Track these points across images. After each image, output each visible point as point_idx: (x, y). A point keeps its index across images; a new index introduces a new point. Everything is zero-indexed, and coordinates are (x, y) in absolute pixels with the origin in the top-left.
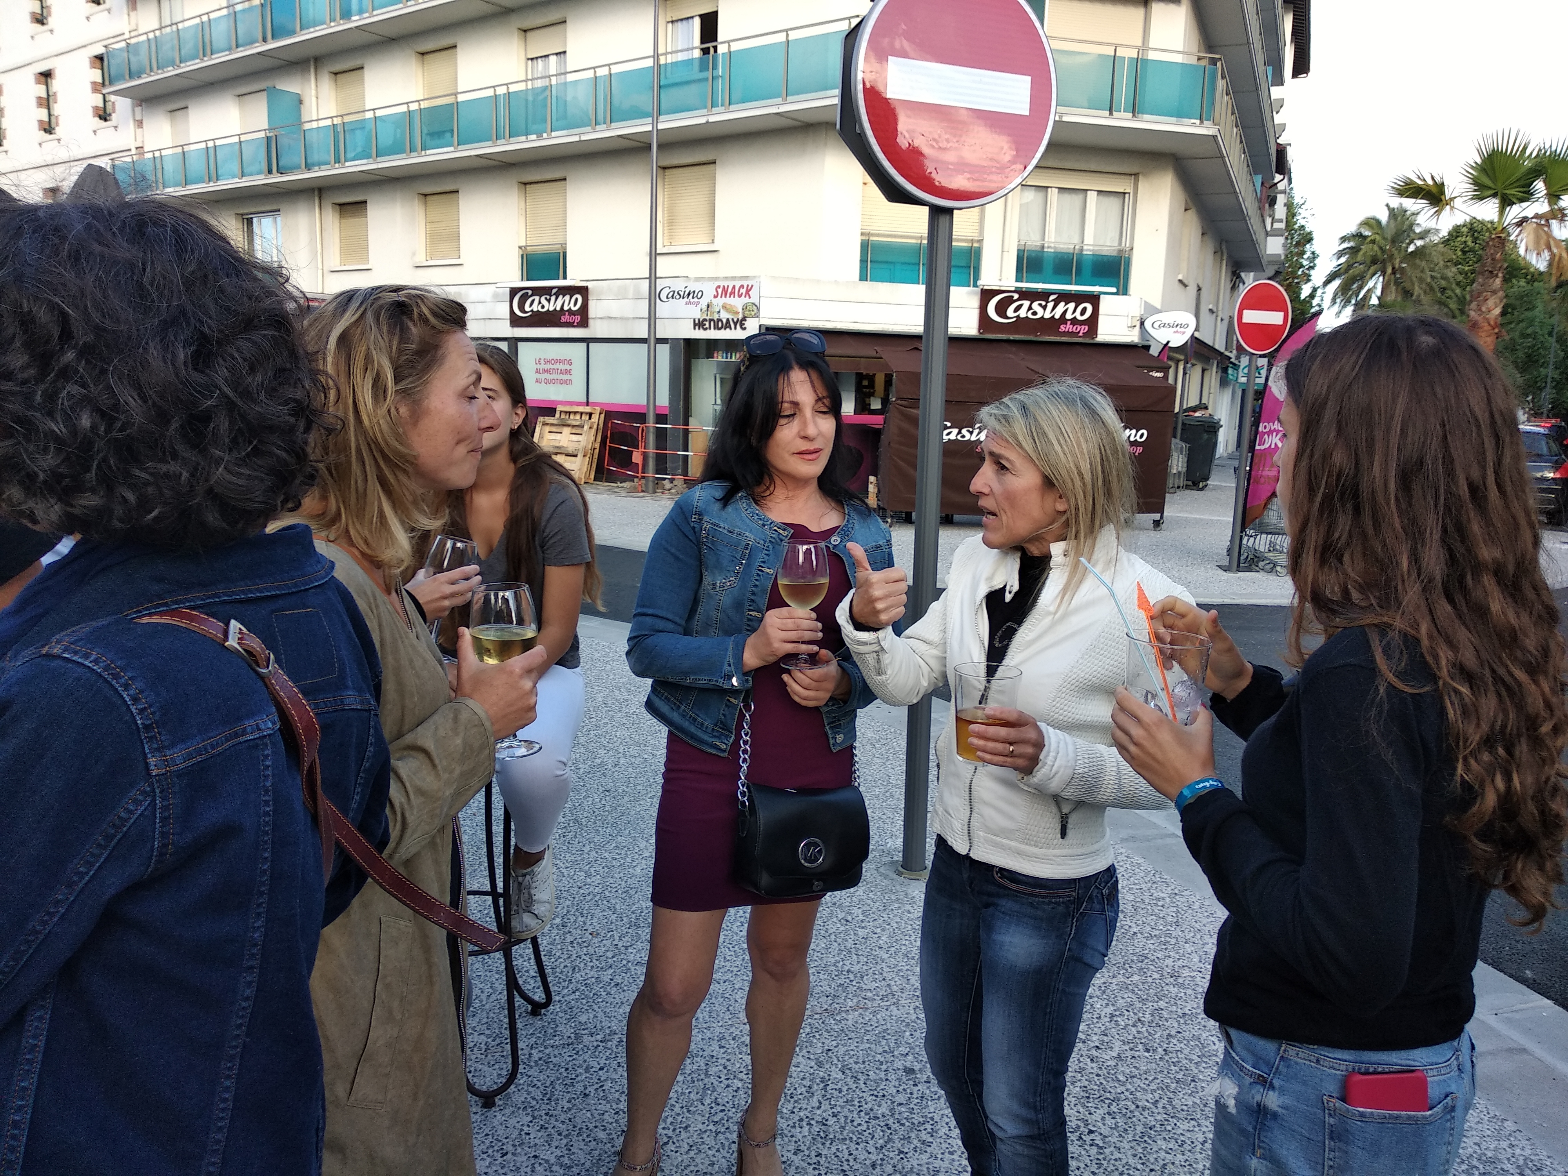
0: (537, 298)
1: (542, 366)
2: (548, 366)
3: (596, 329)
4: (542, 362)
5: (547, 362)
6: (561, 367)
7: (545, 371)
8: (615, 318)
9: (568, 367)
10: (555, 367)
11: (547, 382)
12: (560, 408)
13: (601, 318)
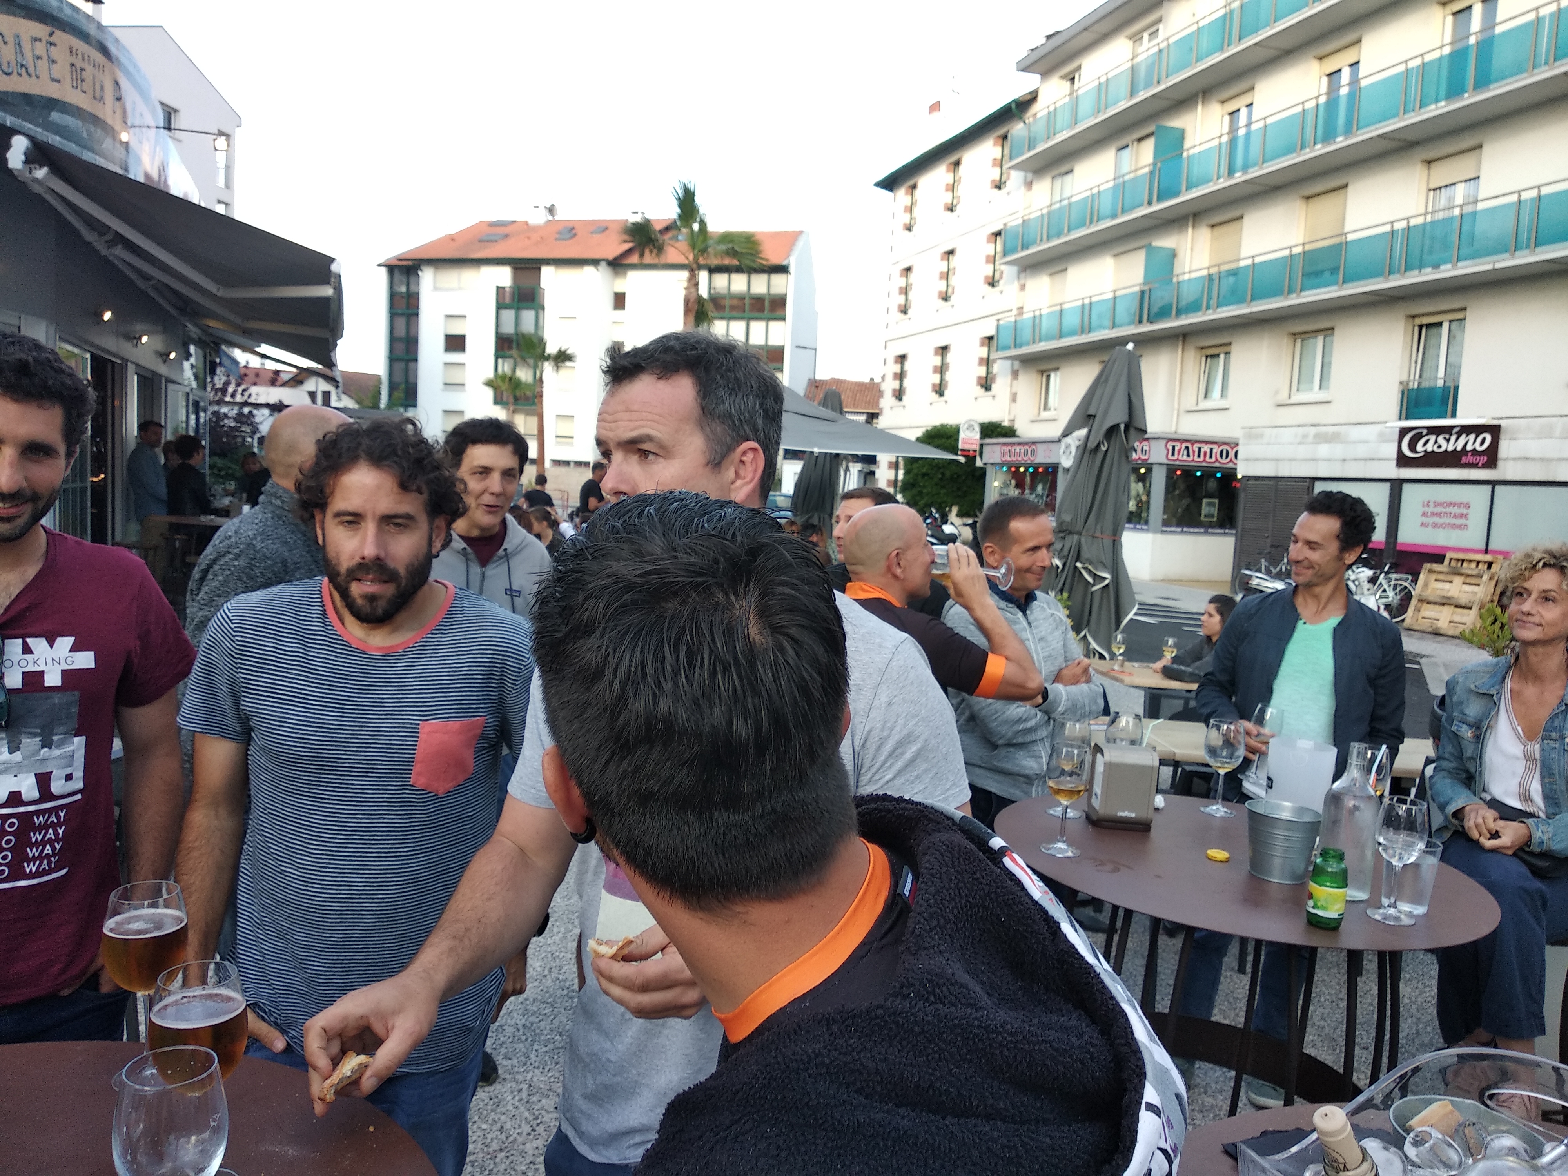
0: (1433, 438)
1: (1431, 509)
2: (1439, 509)
3: (1506, 470)
4: (1432, 505)
5: (1437, 504)
6: (1456, 510)
7: (1433, 514)
8: (1533, 459)
9: (1464, 511)
10: (1448, 510)
11: (1435, 526)
12: (1449, 555)
13: (1514, 459)
